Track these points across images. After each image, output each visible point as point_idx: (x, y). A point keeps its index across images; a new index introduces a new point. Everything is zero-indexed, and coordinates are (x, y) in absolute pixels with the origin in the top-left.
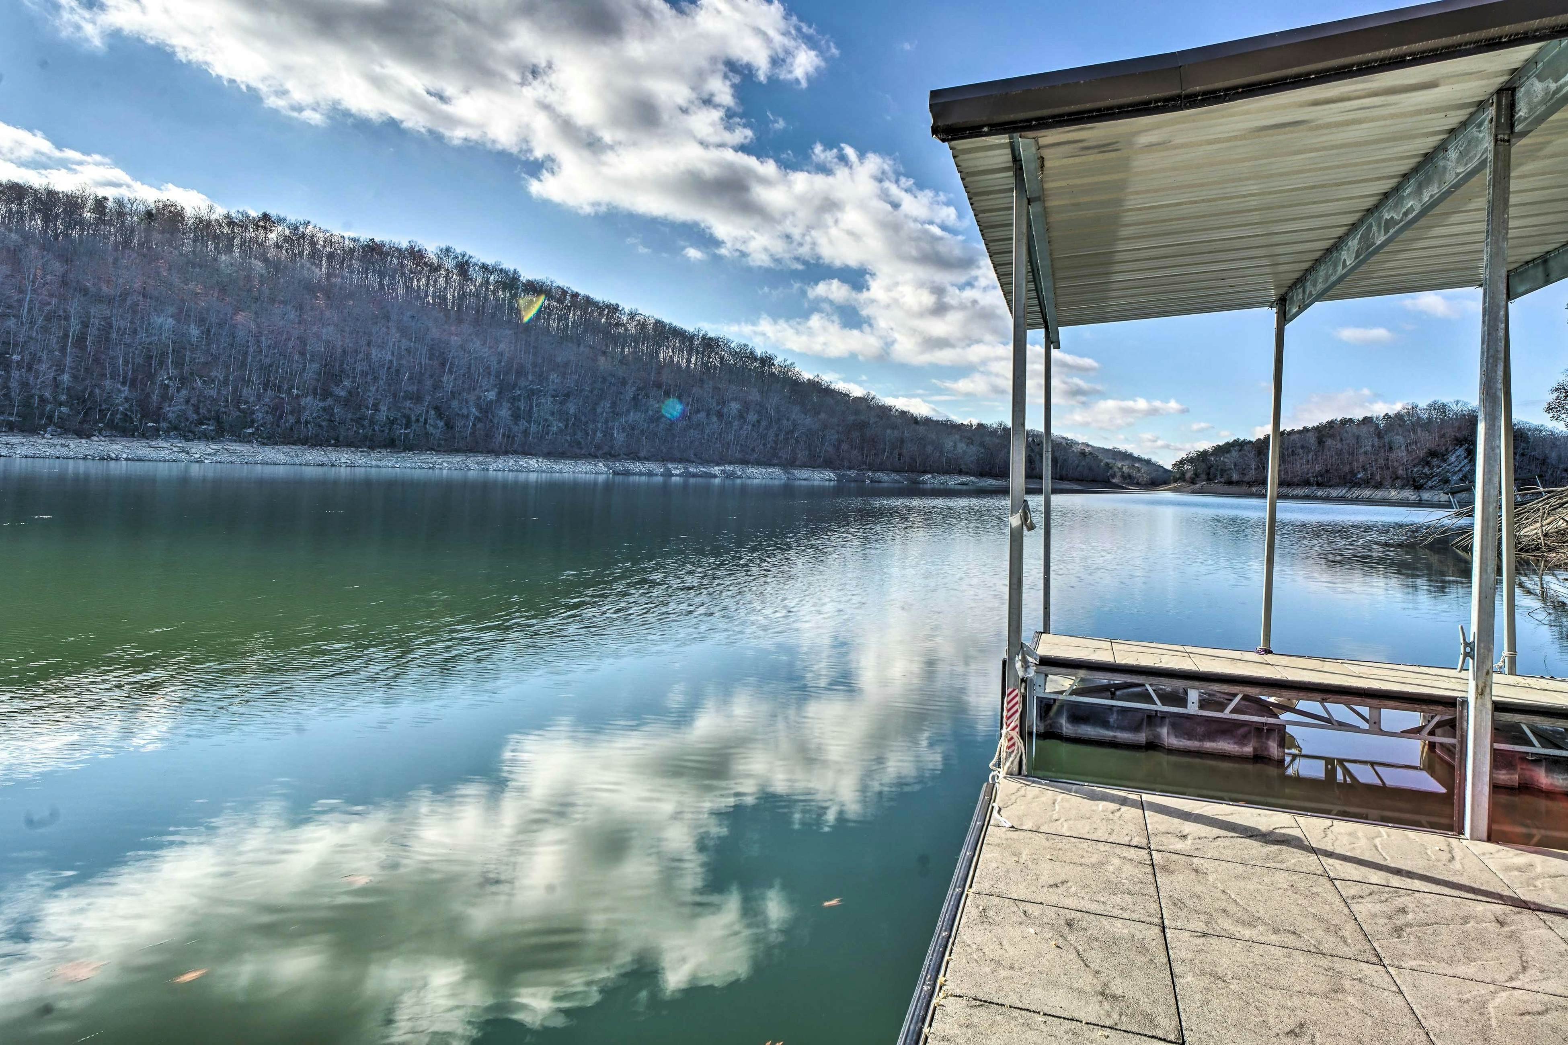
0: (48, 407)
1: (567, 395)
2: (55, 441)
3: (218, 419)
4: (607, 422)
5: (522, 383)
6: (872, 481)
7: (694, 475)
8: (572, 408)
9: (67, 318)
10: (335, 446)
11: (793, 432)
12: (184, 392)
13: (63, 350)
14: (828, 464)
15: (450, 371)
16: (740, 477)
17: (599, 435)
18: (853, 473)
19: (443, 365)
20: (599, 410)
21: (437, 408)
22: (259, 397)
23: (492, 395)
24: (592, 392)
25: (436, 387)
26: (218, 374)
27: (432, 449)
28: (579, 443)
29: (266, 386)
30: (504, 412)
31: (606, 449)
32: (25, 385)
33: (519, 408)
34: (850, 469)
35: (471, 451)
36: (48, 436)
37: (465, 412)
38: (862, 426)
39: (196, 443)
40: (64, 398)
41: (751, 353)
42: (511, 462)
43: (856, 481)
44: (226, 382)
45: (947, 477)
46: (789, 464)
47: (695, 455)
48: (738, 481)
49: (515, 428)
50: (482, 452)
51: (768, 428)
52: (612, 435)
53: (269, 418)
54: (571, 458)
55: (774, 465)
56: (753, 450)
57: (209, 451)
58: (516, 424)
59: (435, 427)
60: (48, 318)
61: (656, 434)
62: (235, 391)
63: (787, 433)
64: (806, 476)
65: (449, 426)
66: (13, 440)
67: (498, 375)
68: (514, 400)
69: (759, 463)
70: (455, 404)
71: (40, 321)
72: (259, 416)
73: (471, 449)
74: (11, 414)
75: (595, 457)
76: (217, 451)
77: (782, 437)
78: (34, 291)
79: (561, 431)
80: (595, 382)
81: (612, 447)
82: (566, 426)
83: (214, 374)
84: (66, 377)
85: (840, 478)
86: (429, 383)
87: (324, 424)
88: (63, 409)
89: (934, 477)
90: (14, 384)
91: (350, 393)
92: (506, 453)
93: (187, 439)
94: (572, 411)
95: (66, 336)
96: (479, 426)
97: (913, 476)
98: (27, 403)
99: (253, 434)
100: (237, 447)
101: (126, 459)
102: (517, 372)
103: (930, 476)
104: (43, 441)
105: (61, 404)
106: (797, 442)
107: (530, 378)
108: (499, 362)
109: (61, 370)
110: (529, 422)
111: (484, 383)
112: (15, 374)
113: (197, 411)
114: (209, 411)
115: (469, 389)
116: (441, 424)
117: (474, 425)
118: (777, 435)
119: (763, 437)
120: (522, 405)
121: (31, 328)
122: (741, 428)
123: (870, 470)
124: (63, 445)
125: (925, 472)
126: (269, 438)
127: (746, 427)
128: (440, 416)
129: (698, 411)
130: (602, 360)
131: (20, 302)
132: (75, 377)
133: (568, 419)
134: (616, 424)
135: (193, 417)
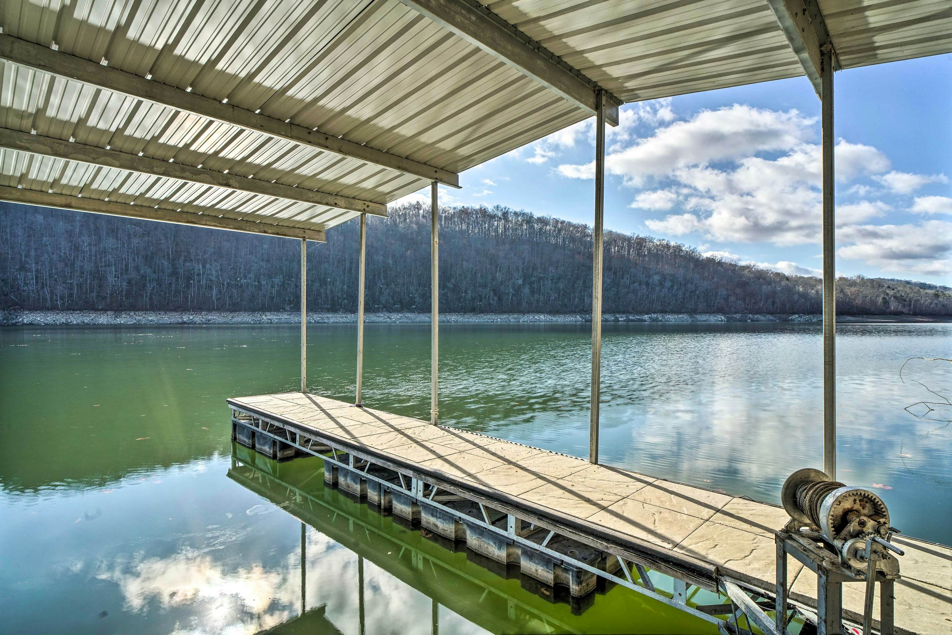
0: (340, 301)
1: (559, 279)
2: (343, 315)
3: (401, 302)
4: (581, 293)
5: (535, 274)
6: (752, 321)
7: (632, 321)
8: (561, 285)
9: (345, 261)
10: (449, 312)
11: (695, 291)
12: (387, 290)
13: (344, 274)
14: (720, 311)
15: (500, 270)
16: (661, 321)
17: (576, 300)
18: (738, 316)
19: (496, 267)
20: (576, 286)
21: (494, 290)
22: (417, 290)
23: (520, 282)
24: (572, 276)
25: (494, 279)
26: (400, 281)
27: (492, 312)
28: (566, 305)
29: (419, 284)
30: (526, 290)
31: (581, 307)
32: (332, 291)
33: (534, 288)
34: (736, 313)
35: (511, 312)
36: (340, 313)
37: (507, 291)
38: (744, 284)
39: (393, 313)
40: (345, 296)
41: (667, 244)
42: (531, 317)
43: (740, 321)
44: (404, 284)
45: (811, 316)
46: (692, 312)
47: (633, 309)
48: (660, 323)
49: (532, 299)
50: (516, 313)
51: (678, 290)
52: (584, 299)
53: (421, 300)
54: (562, 313)
55: (683, 313)
56: (669, 304)
57: (398, 317)
58: (533, 296)
59: (493, 300)
60: (339, 262)
61: (609, 298)
62: (407, 289)
63: (691, 293)
64: (705, 319)
65: (500, 299)
66: (329, 316)
67: (523, 271)
68: (531, 283)
69: (673, 312)
70: (502, 288)
71: (336, 263)
72: (417, 299)
73: (511, 311)
74: (328, 304)
75: (575, 312)
76: (401, 317)
77: (687, 295)
78: (333, 250)
79: (556, 299)
80: (573, 270)
81: (584, 306)
82: (559, 296)
83: (398, 281)
84: (345, 287)
85: (728, 320)
86: (490, 277)
87: (444, 301)
88: (345, 301)
89: (800, 317)
90: (328, 292)
91: (454, 285)
92: (528, 312)
93: (390, 312)
94: (561, 287)
95: (345, 268)
96: (514, 298)
97: (784, 316)
98: (333, 300)
99: (415, 308)
100: (409, 315)
101: (368, 322)
102: (533, 268)
103: (797, 316)
104: (339, 316)
105: (344, 299)
106: (698, 297)
107: (539, 271)
108: (523, 263)
109: (344, 284)
110: (539, 295)
111: (516, 275)
112: (329, 287)
113: (393, 299)
114: (398, 299)
115: (509, 279)
116: (496, 298)
117: (512, 298)
118: (684, 294)
119: (676, 295)
120: (535, 286)
121: (333, 267)
122: (661, 291)
123: (750, 313)
124: (346, 317)
125: (794, 313)
126: (421, 310)
127: (663, 290)
128: (495, 294)
129: (634, 283)
130: (577, 256)
131: (329, 255)
132: (348, 286)
133: (560, 292)
134: (586, 293)
135: (392, 301)
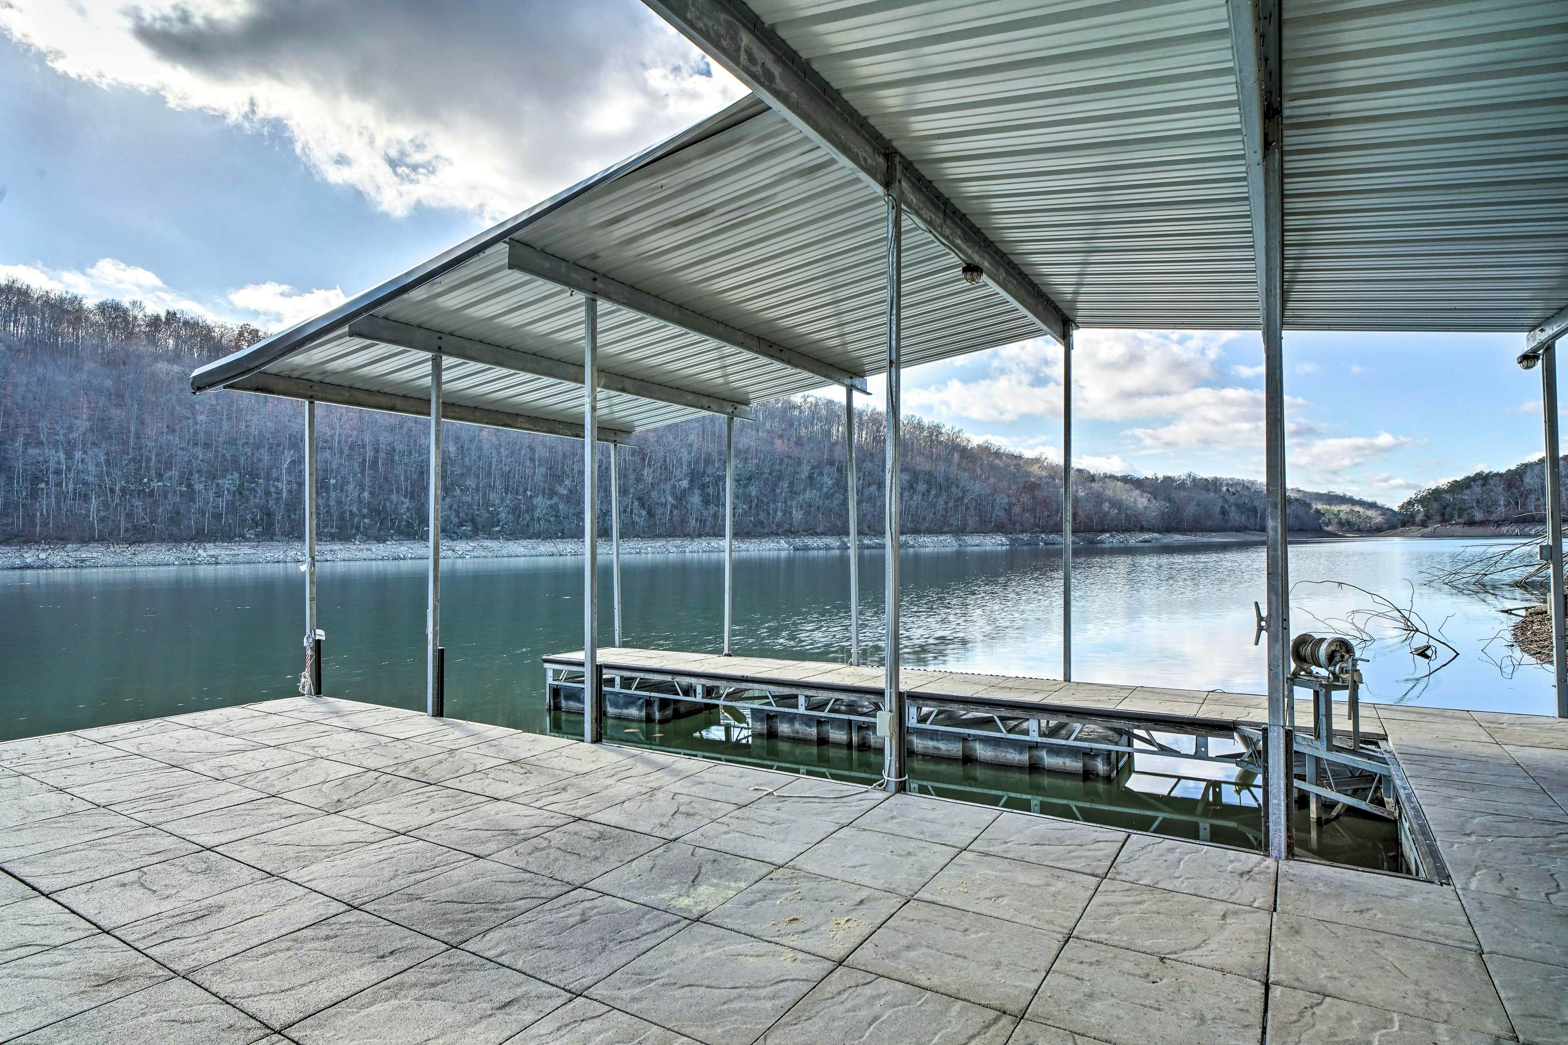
0: (356, 520)
1: (749, 479)
2: (362, 546)
3: (473, 522)
4: (785, 502)
5: (710, 470)
6: (1046, 544)
7: (868, 547)
8: (753, 490)
9: (364, 446)
10: (562, 538)
11: (962, 499)
12: (448, 500)
13: (363, 472)
14: (1000, 529)
15: (650, 465)
16: (913, 547)
17: (779, 514)
18: (1025, 537)
19: (643, 460)
20: (778, 491)
21: (640, 499)
22: (502, 500)
23: (685, 484)
24: (771, 474)
25: (638, 480)
26: (471, 483)
27: (638, 536)
28: (762, 523)
29: (507, 489)
30: (696, 499)
31: (786, 526)
32: (339, 503)
33: (708, 495)
34: (1022, 532)
35: (670, 536)
36: (357, 542)
37: (663, 500)
38: (1032, 487)
39: (459, 541)
40: (365, 511)
41: (919, 424)
42: (705, 544)
43: (1029, 544)
44: (477, 489)
45: (1127, 535)
46: (960, 531)
47: (869, 527)
48: (911, 550)
49: (706, 513)
50: (679, 536)
51: (937, 496)
52: (791, 513)
53: (511, 517)
54: (756, 537)
55: (945, 533)
56: (924, 519)
57: (469, 548)
58: (707, 509)
59: (640, 516)
60: (351, 448)
61: (831, 510)
62: (484, 495)
63: (957, 500)
64: (978, 542)
65: (650, 514)
66: (335, 547)
67: (689, 466)
68: (703, 487)
69: (930, 532)
70: (654, 494)
71: (346, 452)
72: (503, 516)
73: (671, 533)
74: (332, 527)
75: (777, 534)
76: (475, 547)
77: (951, 504)
78: (341, 426)
79: (745, 512)
80: (773, 464)
81: (791, 525)
82: (750, 508)
83: (468, 483)
84: (366, 494)
85: (1013, 542)
86: (632, 477)
87: (552, 519)
88: (366, 520)
89: (1112, 536)
90: (332, 503)
91: (570, 490)
92: (700, 536)
93: (453, 540)
94: (754, 493)
95: (365, 460)
96: (675, 512)
97: (1090, 536)
98: (342, 518)
99: (499, 531)
100: (488, 543)
101: (411, 558)
102: (705, 461)
103: (1108, 535)
105: (364, 517)
106: (967, 508)
107: (716, 465)
108: (690, 453)
109: (363, 490)
110: (718, 507)
111: (678, 473)
112: (333, 495)
113: (458, 516)
114: (467, 514)
115: (666, 480)
116: (644, 513)
117: (671, 512)
118: (946, 503)
119: (933, 505)
120: (711, 491)
121: (341, 457)
122: (911, 499)
123: (1043, 532)
125: (1103, 531)
126: (512, 534)
127: (915, 498)
128: (643, 505)
129: (869, 485)
130: (778, 442)
131: (332, 436)
132: (372, 494)
133: (751, 501)
134: (794, 503)
135: (455, 520)
